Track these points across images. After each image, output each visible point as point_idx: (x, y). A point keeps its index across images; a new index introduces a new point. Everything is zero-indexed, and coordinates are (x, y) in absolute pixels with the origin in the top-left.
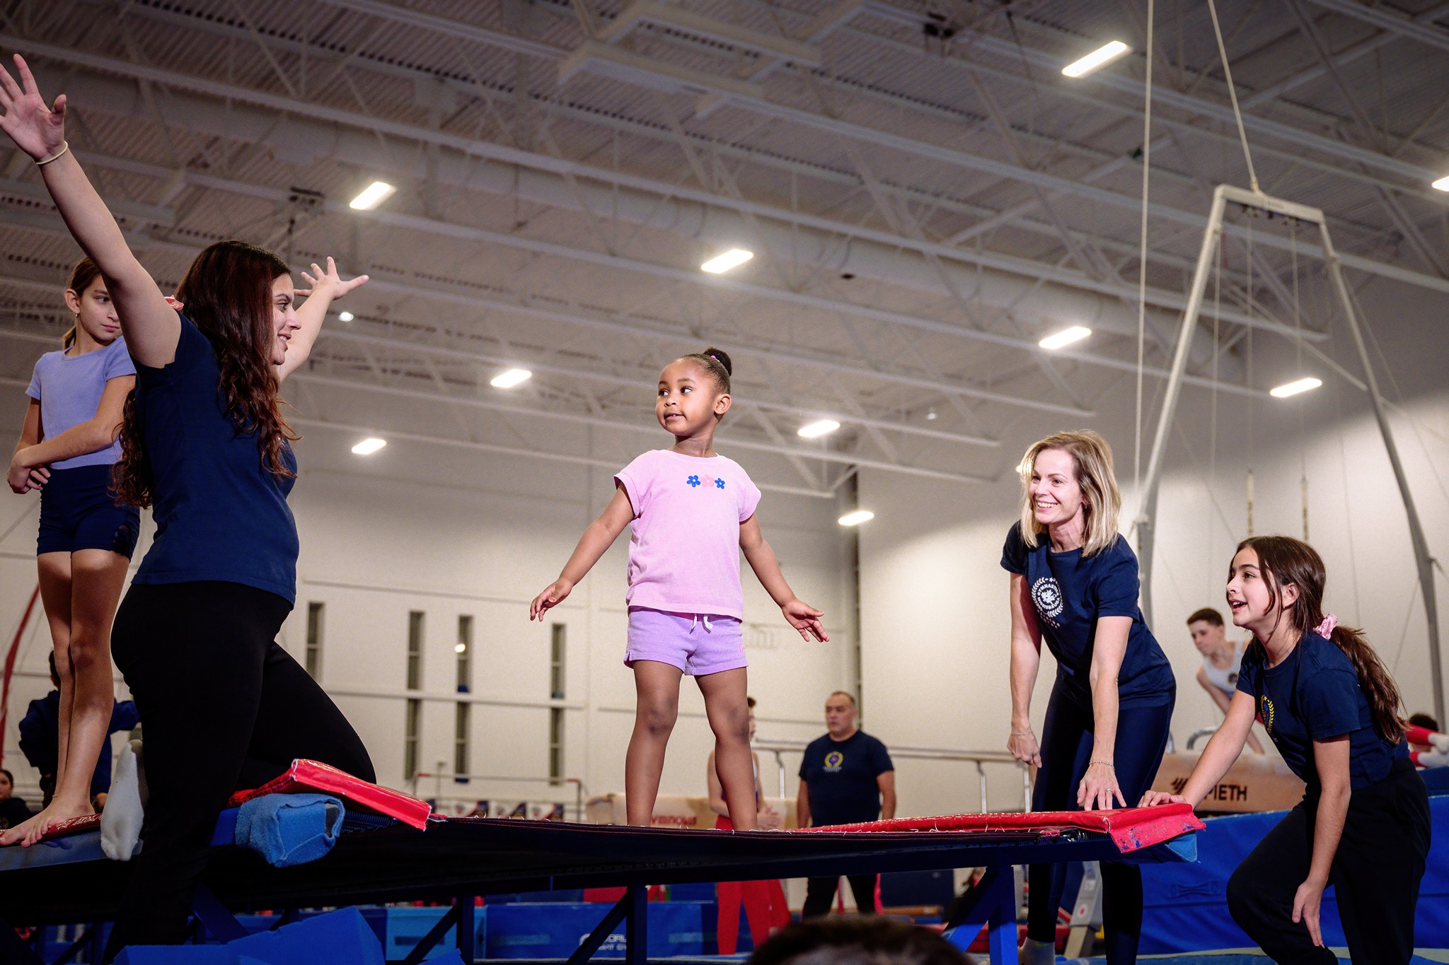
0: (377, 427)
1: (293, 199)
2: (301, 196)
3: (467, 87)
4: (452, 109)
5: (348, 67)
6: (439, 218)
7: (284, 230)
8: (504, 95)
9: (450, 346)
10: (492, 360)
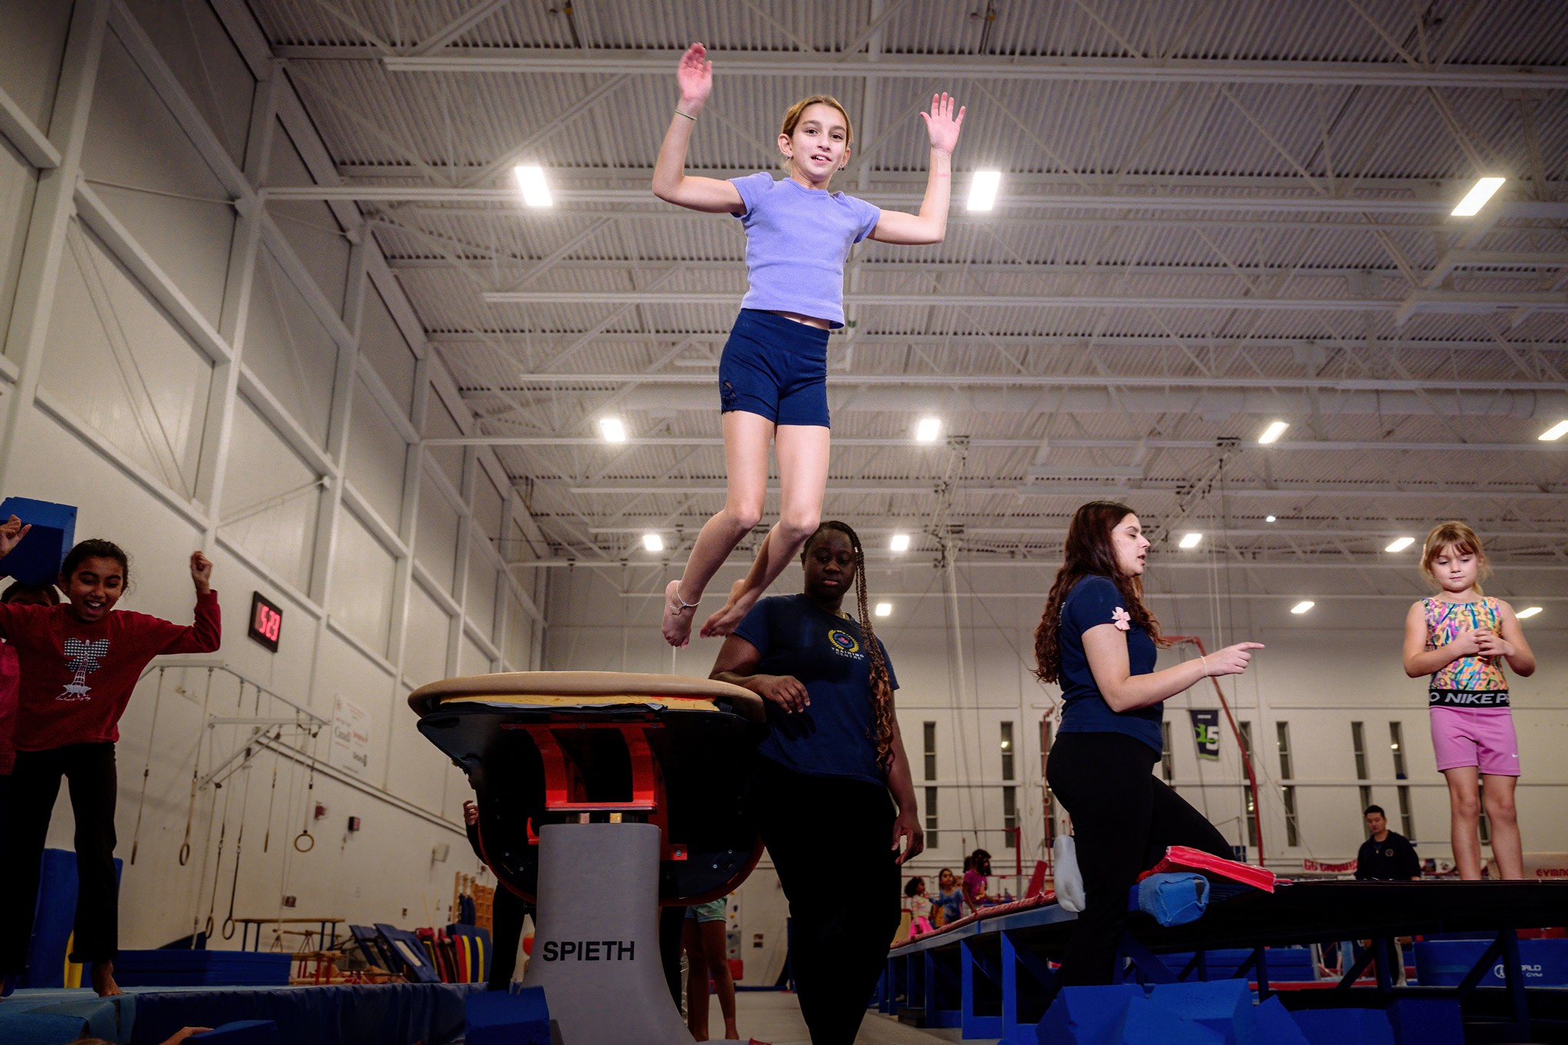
0: (1306, 595)
1: (1220, 445)
2: (1225, 441)
3: (1331, 343)
4: (1324, 361)
5: (1244, 348)
6: (1326, 439)
7: (1217, 466)
8: (1360, 343)
9: (1350, 529)
10: (1383, 533)
